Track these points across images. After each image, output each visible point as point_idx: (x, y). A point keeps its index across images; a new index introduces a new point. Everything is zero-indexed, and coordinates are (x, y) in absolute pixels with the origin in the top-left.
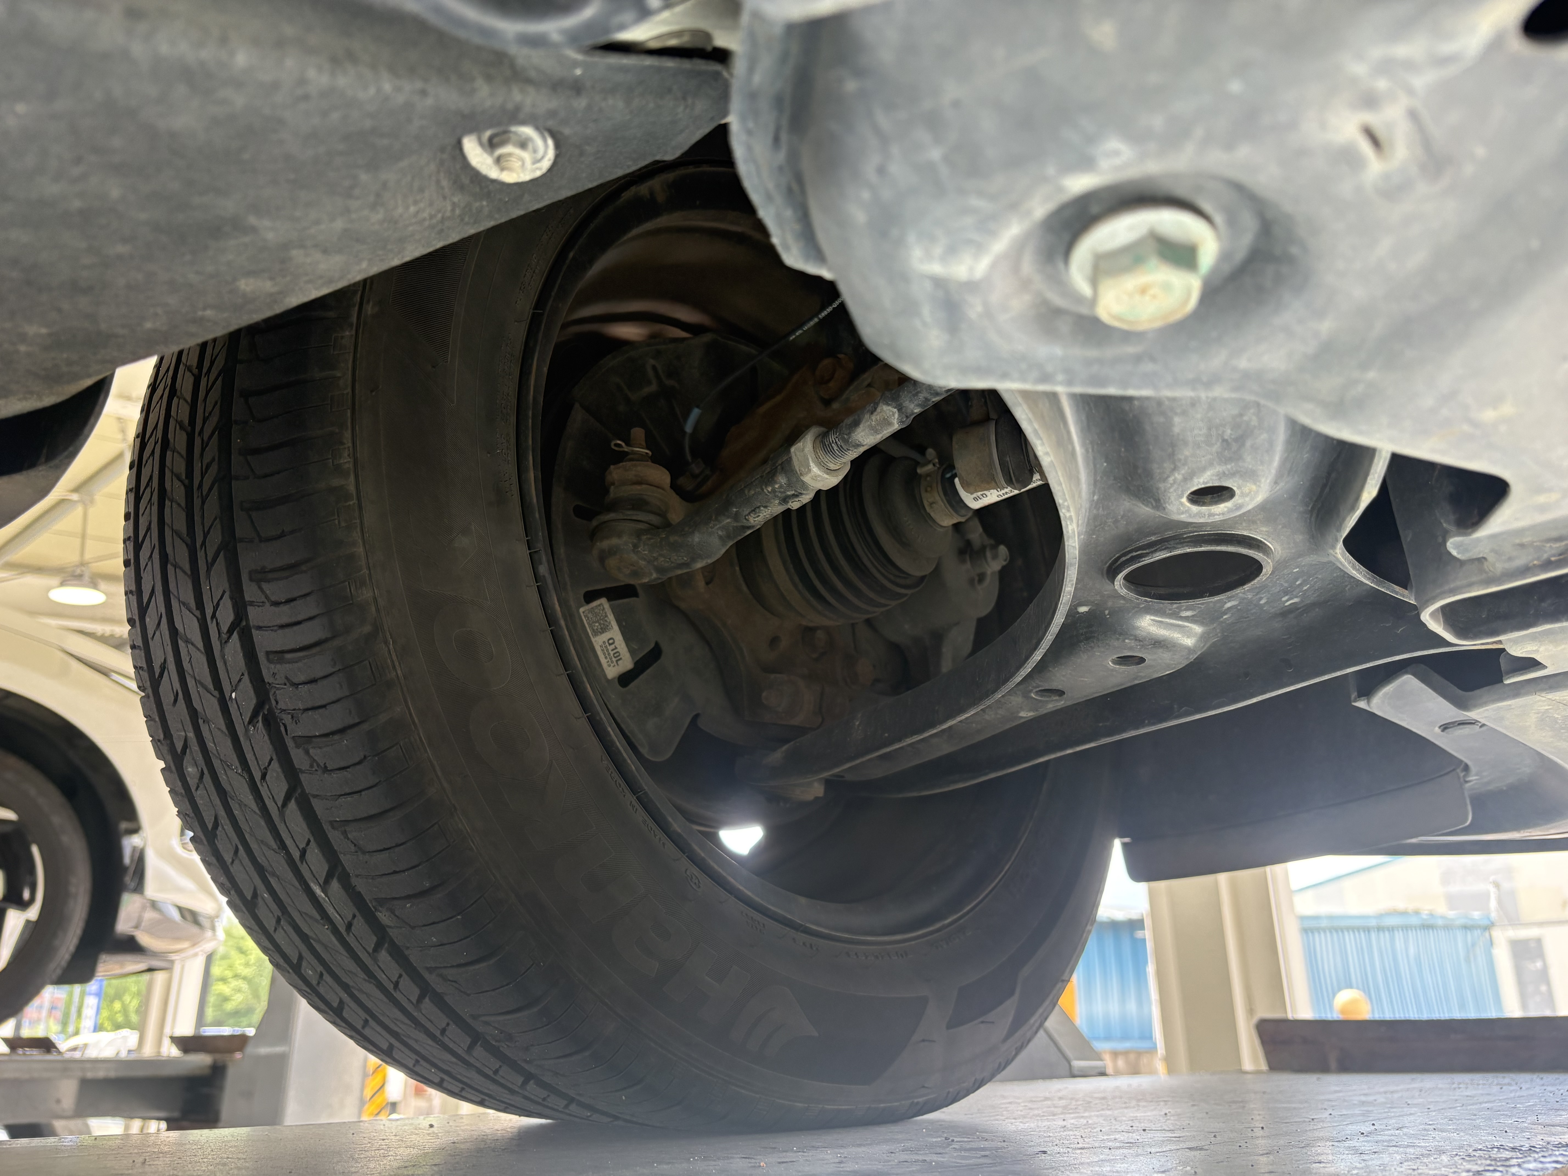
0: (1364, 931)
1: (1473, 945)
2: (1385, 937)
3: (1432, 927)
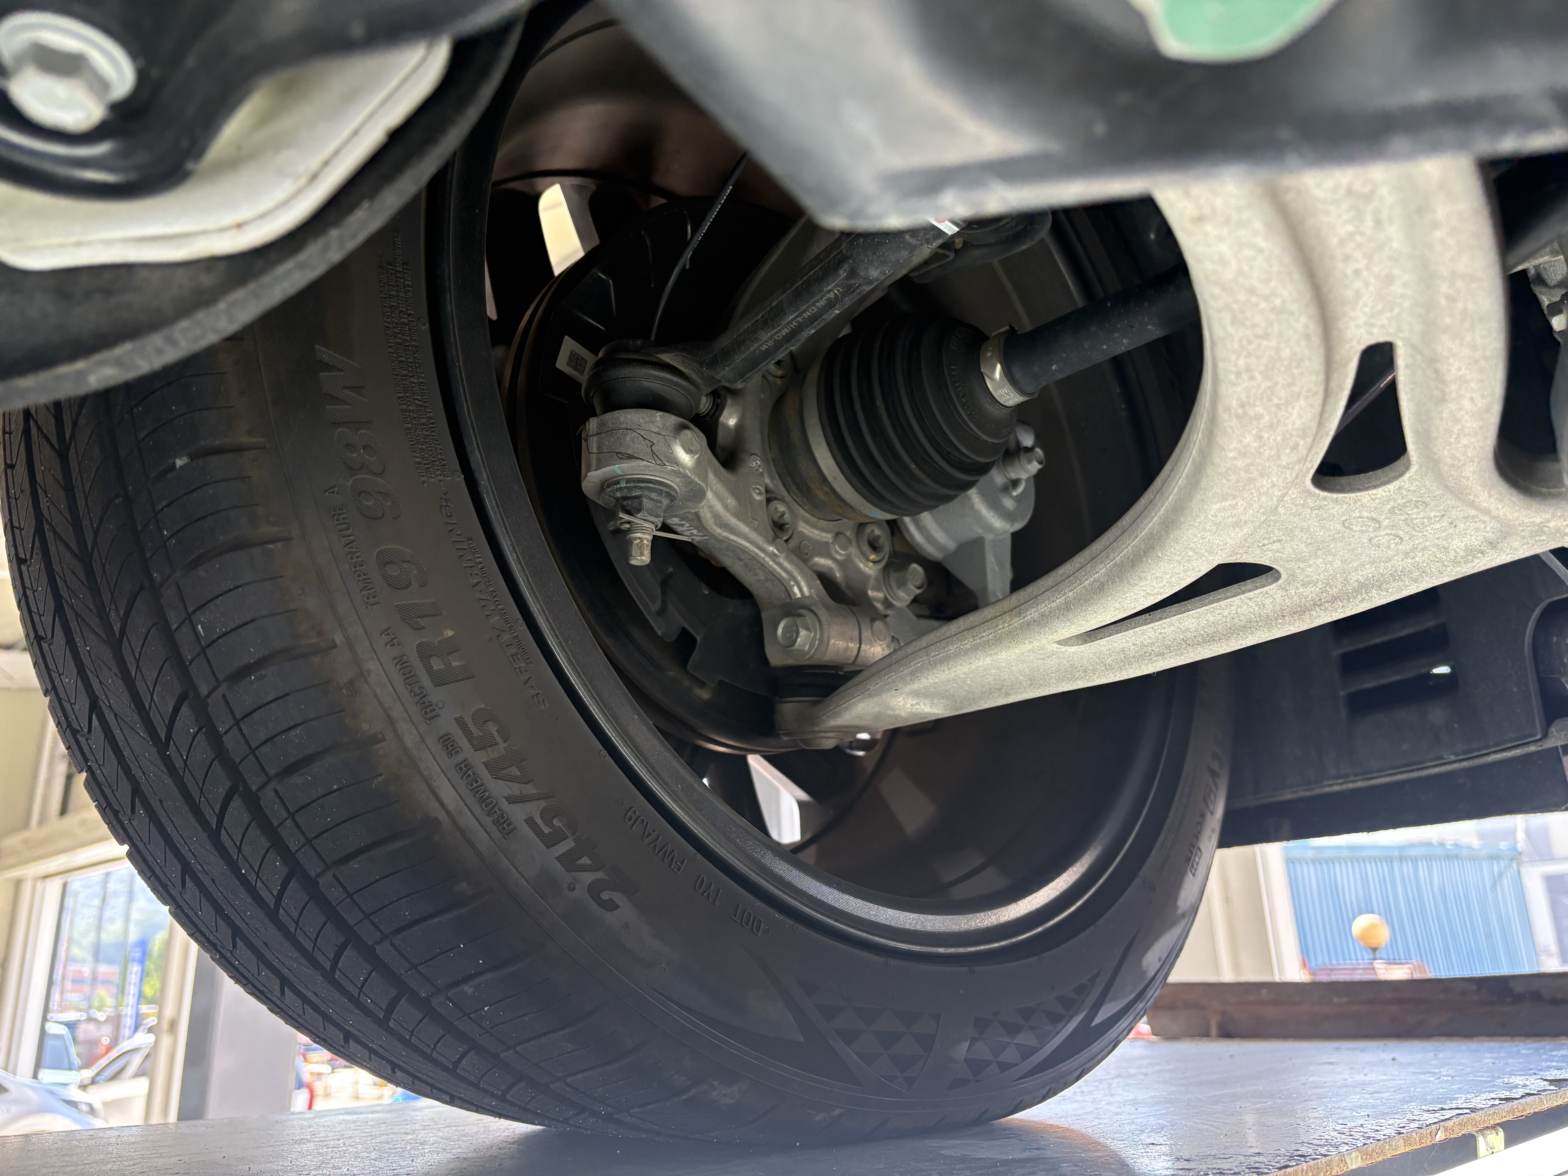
0: (1386, 862)
1: (1501, 875)
2: (1408, 868)
3: (1457, 857)
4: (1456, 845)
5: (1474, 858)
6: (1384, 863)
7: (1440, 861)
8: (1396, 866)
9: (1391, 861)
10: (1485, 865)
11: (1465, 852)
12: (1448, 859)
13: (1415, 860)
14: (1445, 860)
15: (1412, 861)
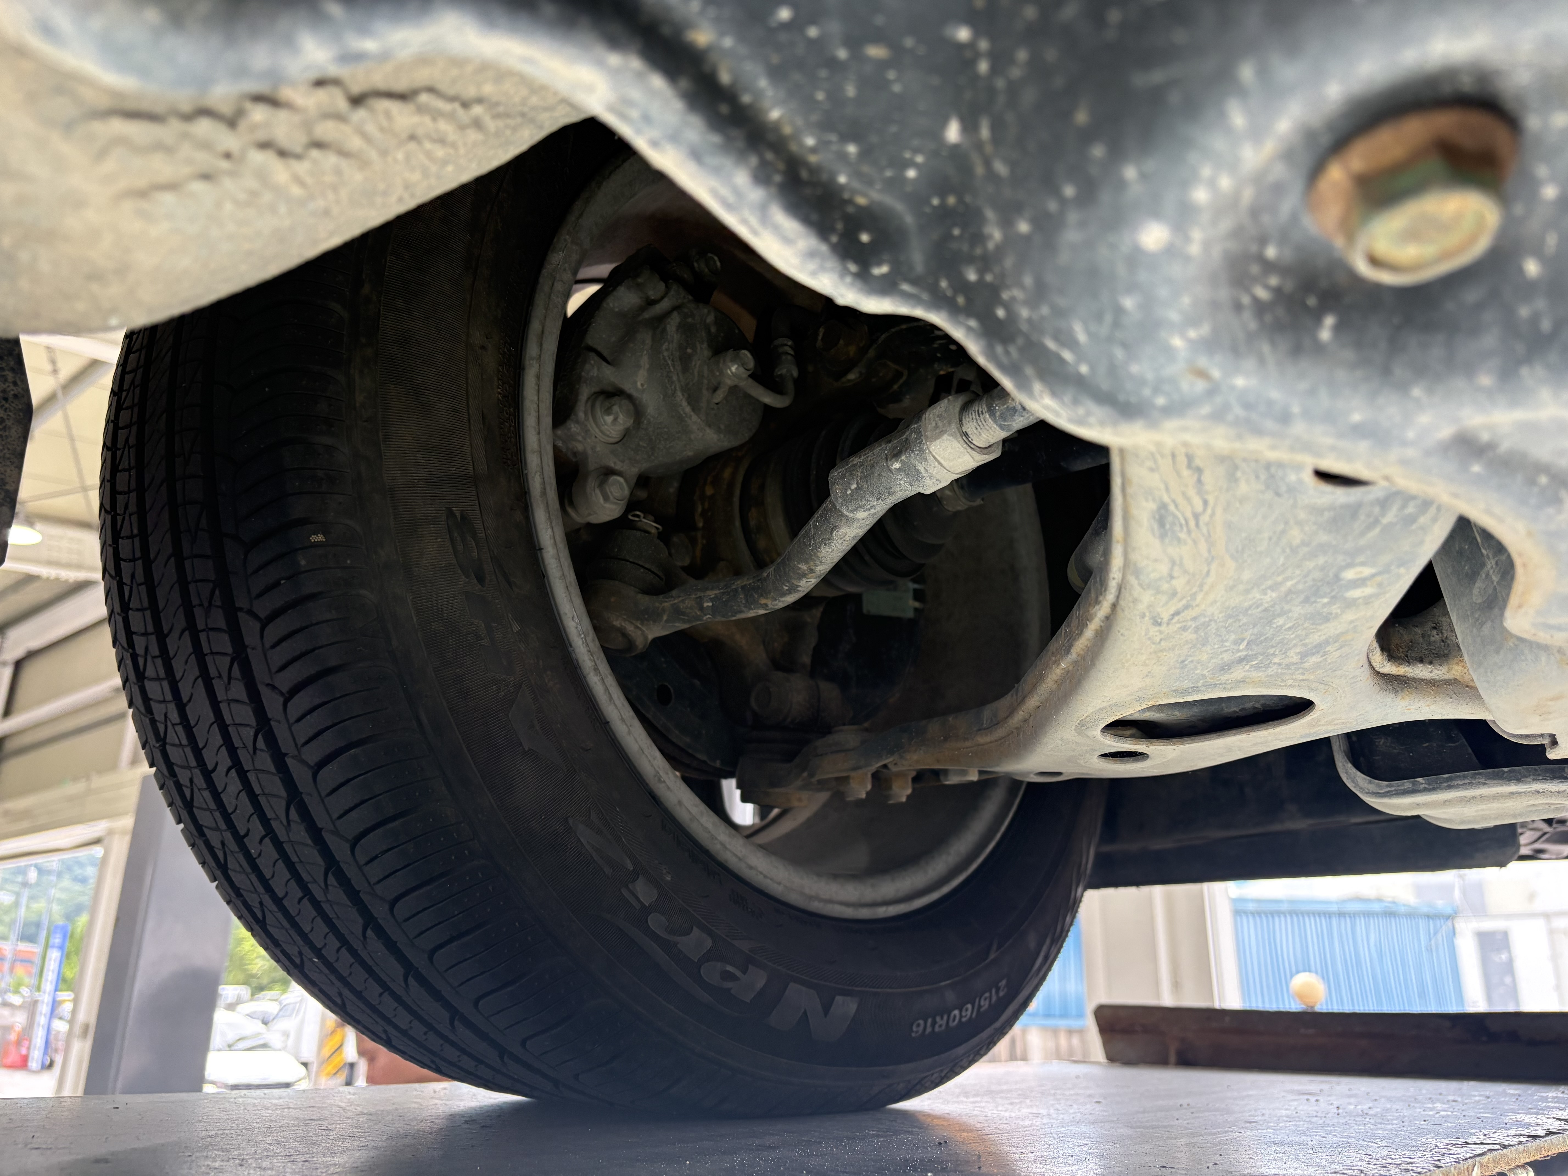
0: (1325, 917)
1: (1435, 934)
2: (1346, 922)
3: (1394, 915)
4: (1394, 903)
5: (1411, 915)
7: (1378, 917)
8: (1334, 921)
9: (1330, 917)
10: (1422, 923)
11: (1403, 910)
12: (1386, 917)
13: (1353, 915)
14: (1382, 917)
15: (1350, 917)
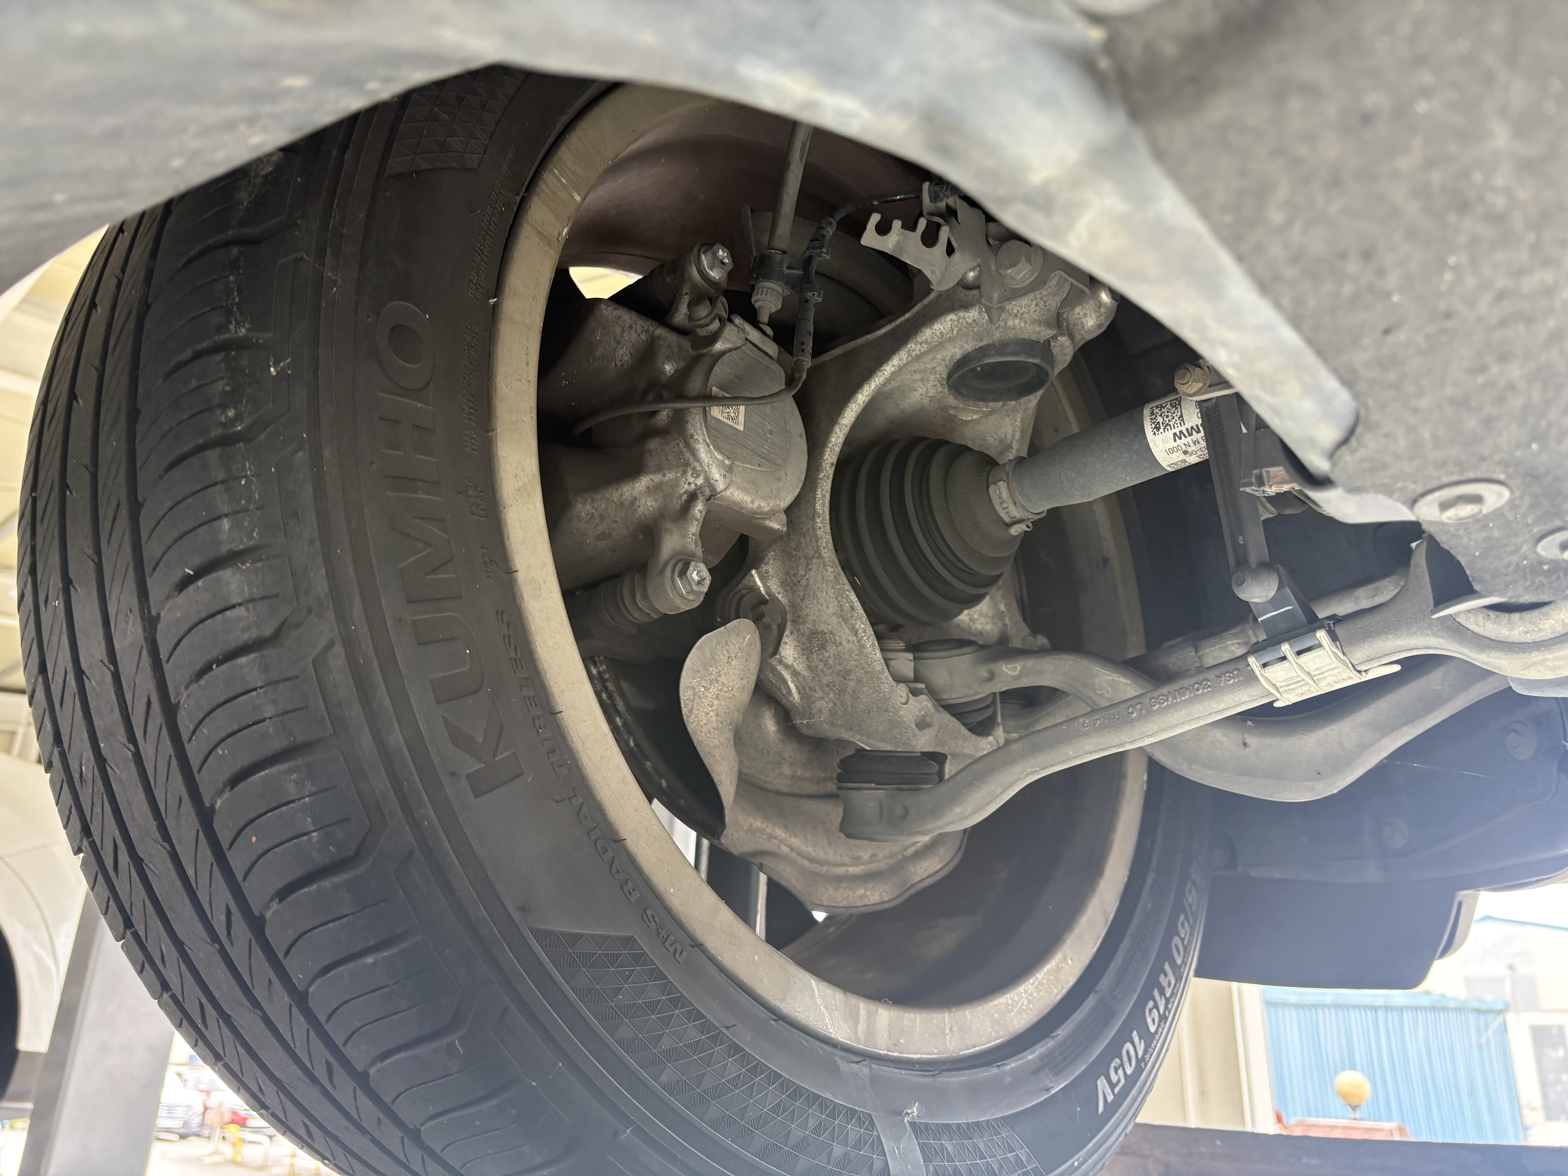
0: (1371, 1011)
1: (1486, 1030)
2: (1394, 1017)
3: (1443, 1009)
4: (1443, 996)
5: (1460, 1009)
6: (1368, 1012)
7: (1426, 1011)
8: (1381, 1014)
9: (1376, 1010)
10: (1472, 1018)
11: (1452, 1004)
12: (1434, 1010)
13: (1401, 1009)
14: (1430, 1011)
15: (1397, 1010)
